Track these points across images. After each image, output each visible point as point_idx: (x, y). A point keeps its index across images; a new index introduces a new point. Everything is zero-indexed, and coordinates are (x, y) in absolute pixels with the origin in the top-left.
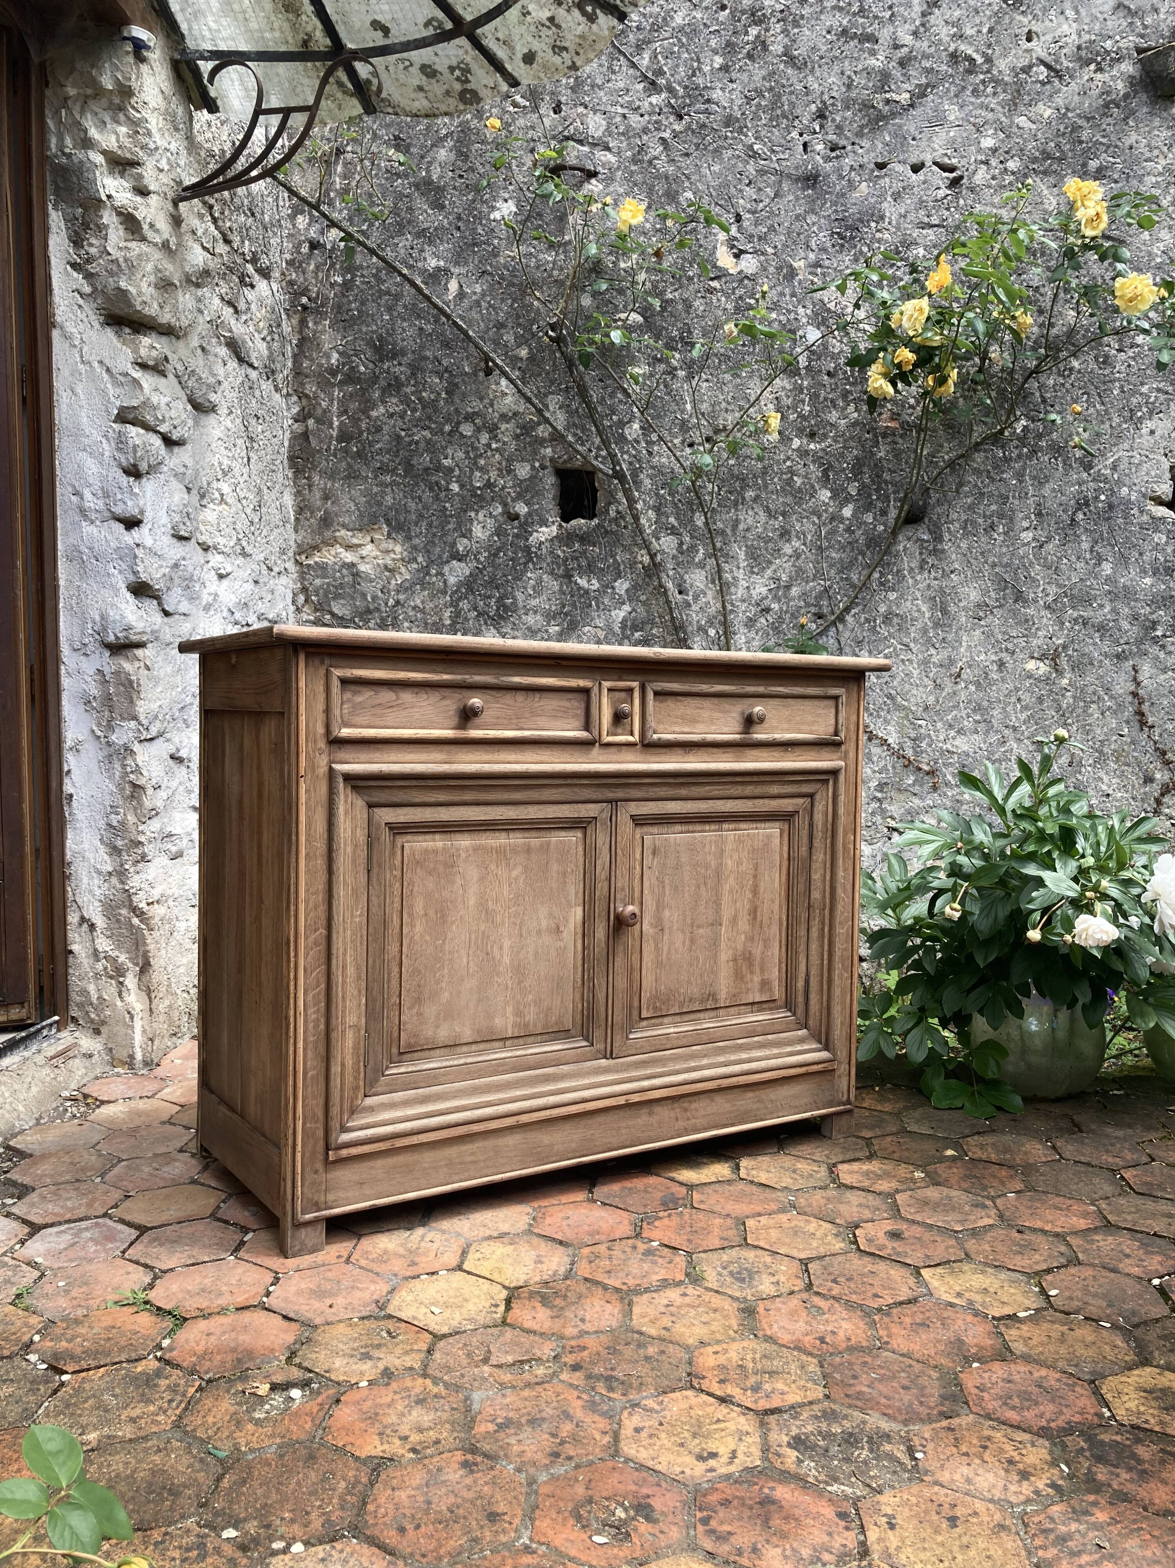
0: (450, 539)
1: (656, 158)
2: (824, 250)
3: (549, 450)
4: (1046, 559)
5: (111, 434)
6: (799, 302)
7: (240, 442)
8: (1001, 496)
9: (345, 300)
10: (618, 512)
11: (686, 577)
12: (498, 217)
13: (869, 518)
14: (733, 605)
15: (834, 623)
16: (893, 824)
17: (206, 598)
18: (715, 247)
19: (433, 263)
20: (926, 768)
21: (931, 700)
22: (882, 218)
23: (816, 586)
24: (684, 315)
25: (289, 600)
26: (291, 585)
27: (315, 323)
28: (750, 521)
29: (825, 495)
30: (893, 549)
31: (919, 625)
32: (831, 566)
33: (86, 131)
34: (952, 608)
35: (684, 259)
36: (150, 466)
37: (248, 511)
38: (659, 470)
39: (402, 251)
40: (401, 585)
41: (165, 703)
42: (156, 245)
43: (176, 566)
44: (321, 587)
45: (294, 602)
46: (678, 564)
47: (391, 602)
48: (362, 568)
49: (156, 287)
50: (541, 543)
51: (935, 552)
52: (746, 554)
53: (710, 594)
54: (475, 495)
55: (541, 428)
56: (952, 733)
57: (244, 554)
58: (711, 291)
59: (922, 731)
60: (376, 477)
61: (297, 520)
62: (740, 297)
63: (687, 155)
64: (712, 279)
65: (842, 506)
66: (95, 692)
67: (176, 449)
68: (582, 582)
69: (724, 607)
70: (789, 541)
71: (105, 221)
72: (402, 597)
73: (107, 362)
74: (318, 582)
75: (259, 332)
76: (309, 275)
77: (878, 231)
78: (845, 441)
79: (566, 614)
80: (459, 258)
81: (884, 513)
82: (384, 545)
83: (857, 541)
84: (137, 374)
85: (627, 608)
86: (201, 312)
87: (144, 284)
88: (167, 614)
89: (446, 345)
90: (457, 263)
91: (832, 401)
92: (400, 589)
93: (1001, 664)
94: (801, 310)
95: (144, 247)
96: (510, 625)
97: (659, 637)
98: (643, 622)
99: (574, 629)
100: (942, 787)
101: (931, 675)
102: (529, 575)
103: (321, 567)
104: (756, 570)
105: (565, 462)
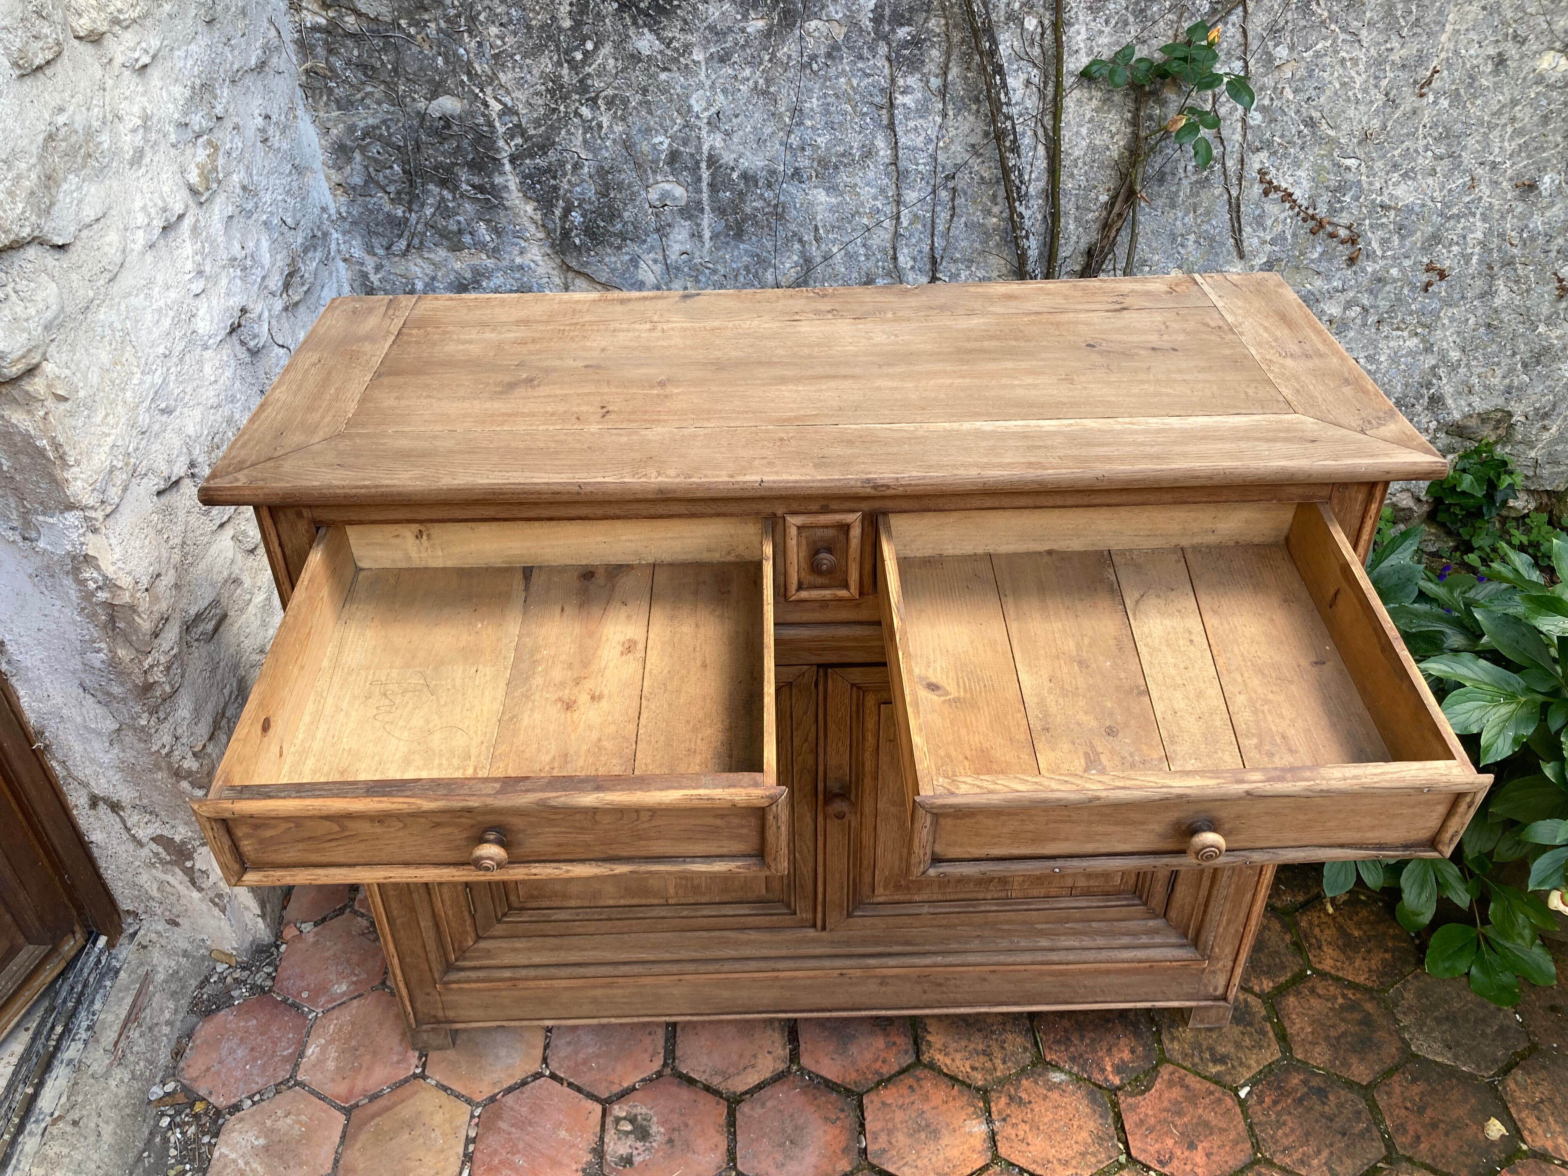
15: (1242, 2)
17: (130, 142)
20: (1343, 233)
21: (1376, 124)
41: (119, 427)
43: (49, 142)
56: (1395, 177)
59: (1350, 176)
93: (1500, 61)
96: (679, 24)
97: (939, 35)
98: (911, 9)
99: (791, 26)
100: (1362, 262)
101: (1384, 83)
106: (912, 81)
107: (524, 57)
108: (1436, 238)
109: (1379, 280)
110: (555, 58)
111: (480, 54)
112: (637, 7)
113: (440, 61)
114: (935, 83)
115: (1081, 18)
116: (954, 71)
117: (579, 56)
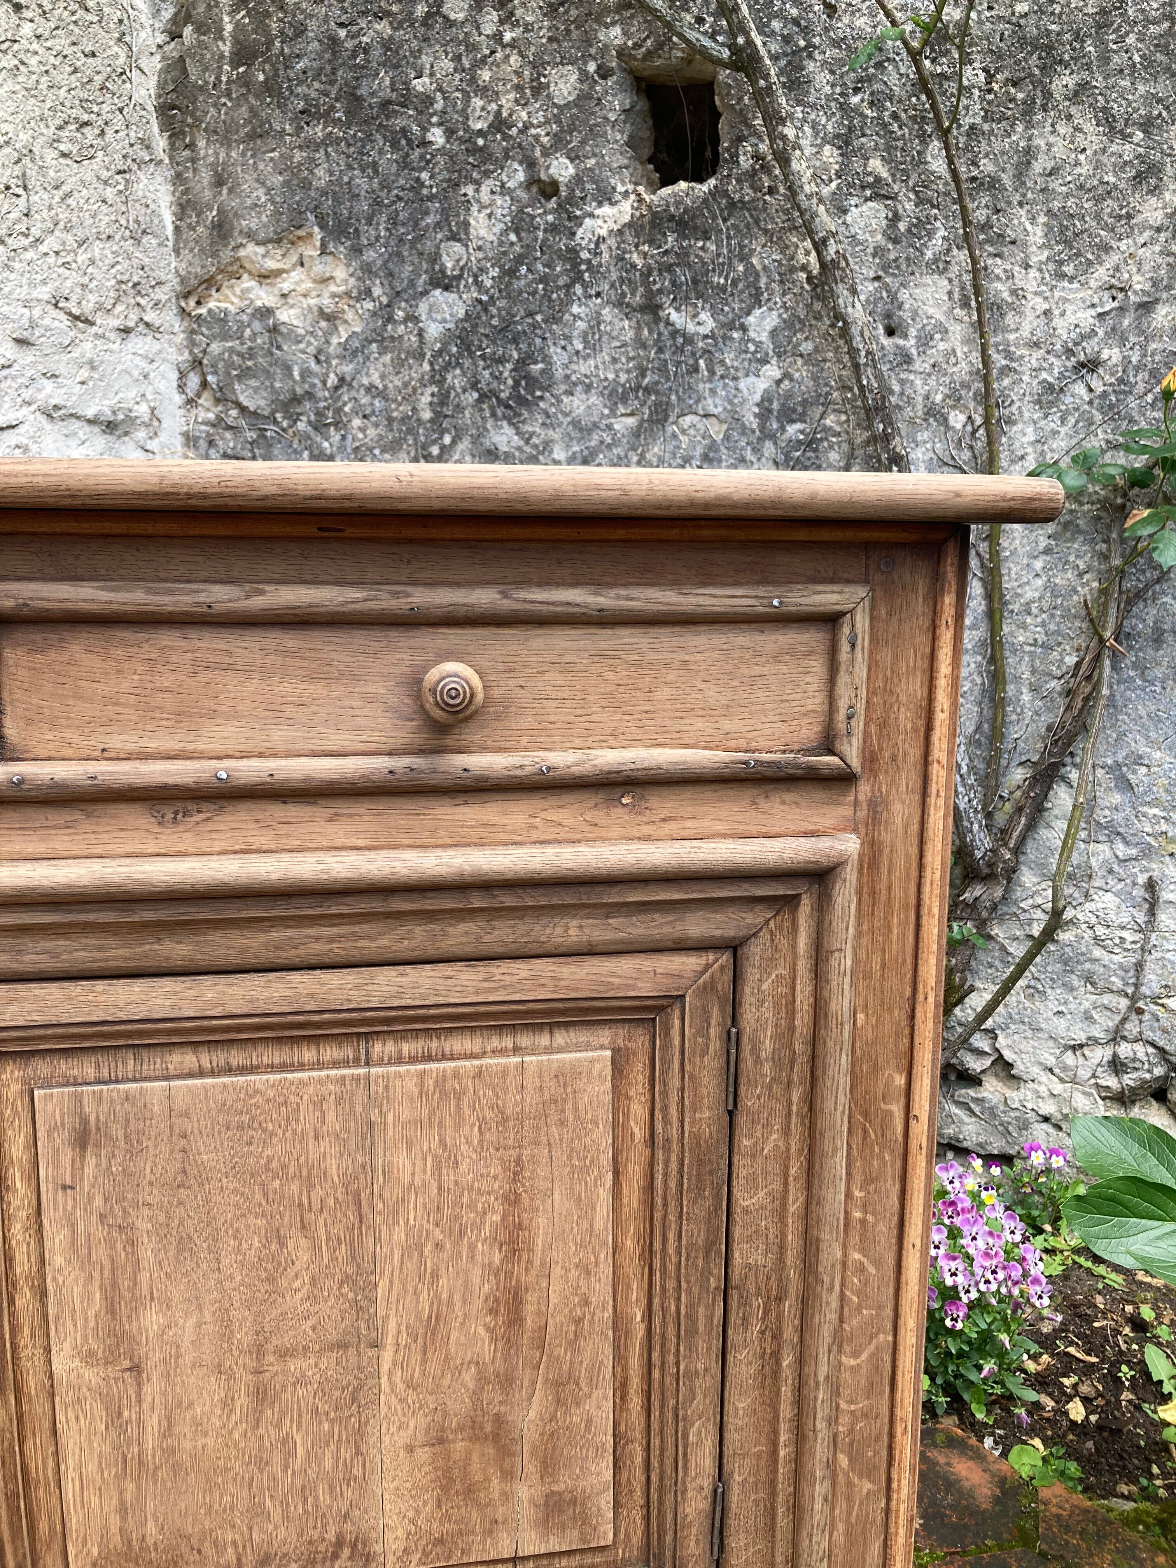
0: (428, 246)
3: (616, 31)
10: (757, 157)
11: (904, 295)
14: (1009, 355)
25: (170, 382)
26: (168, 355)
28: (1059, 151)
40: (344, 346)
44: (221, 356)
45: (181, 388)
46: (885, 268)
47: (332, 380)
48: (284, 316)
50: (600, 240)
52: (1048, 233)
53: (958, 332)
54: (473, 150)
60: (298, 130)
61: (177, 229)
68: (681, 319)
69: (986, 360)
72: (348, 369)
74: (215, 348)
79: (647, 390)
82: (318, 268)
85: (772, 371)
92: (350, 352)
96: (540, 418)
97: (838, 434)
98: (804, 403)
99: (663, 422)
102: (575, 309)
103: (220, 320)
104: (1068, 269)
105: (649, 54)
107: (383, 451)
110: (412, 454)
111: (341, 447)
112: (497, 398)
115: (1026, 414)
117: (436, 451)
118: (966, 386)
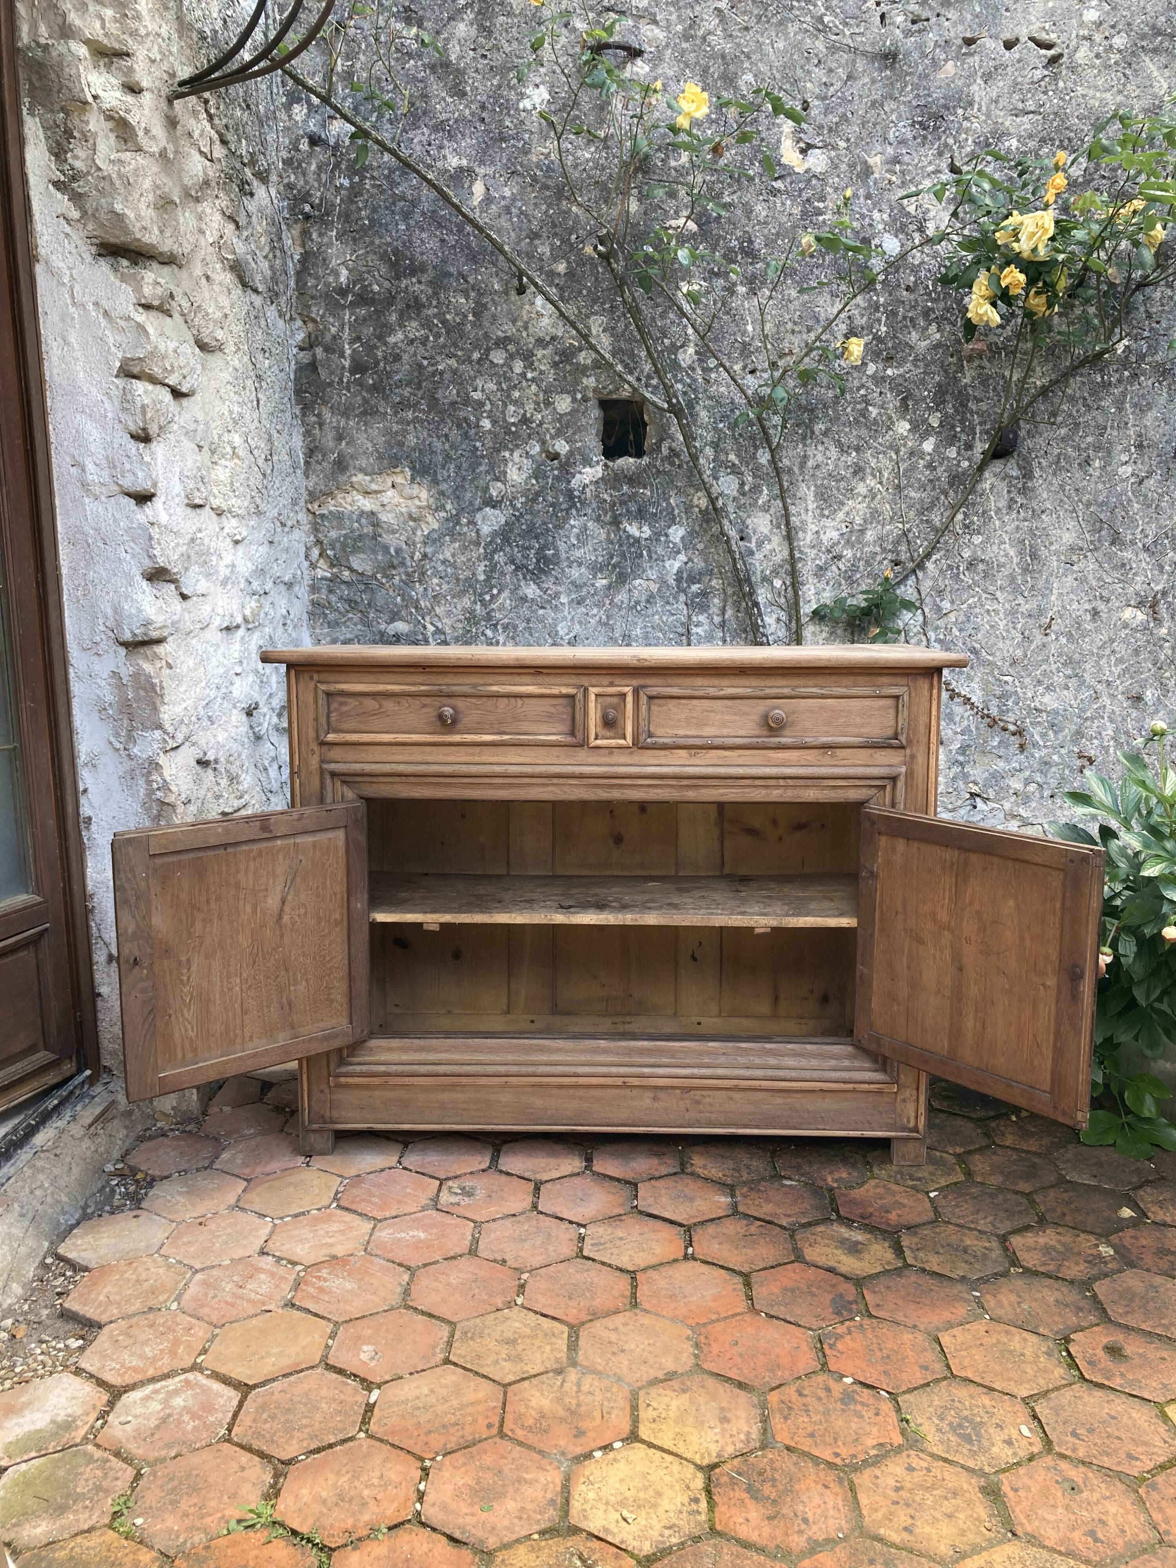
0: (482, 483)
1: (710, 33)
2: (902, 142)
3: (592, 379)
4: (1146, 496)
5: (114, 392)
6: (874, 205)
7: (249, 382)
8: (1098, 427)
9: (353, 207)
10: (671, 449)
11: (749, 521)
12: (529, 107)
13: (952, 452)
14: (801, 552)
15: (914, 571)
16: (975, 789)
17: (223, 572)
18: (779, 141)
19: (454, 162)
20: (1012, 728)
21: (1019, 653)
22: (971, 104)
23: (894, 529)
24: (744, 221)
25: (303, 556)
26: (304, 538)
27: (321, 235)
28: (820, 458)
29: (903, 427)
30: (979, 487)
31: (1006, 572)
32: (910, 507)
33: (64, 16)
34: (1043, 552)
35: (743, 155)
36: (160, 428)
37: (261, 462)
38: (717, 401)
39: (418, 148)
40: (428, 537)
41: (190, 703)
42: (152, 155)
43: (193, 540)
44: (337, 540)
45: (306, 556)
46: (740, 507)
47: (417, 556)
48: (383, 517)
49: (156, 208)
50: (585, 486)
51: (1024, 491)
52: (816, 494)
53: (776, 540)
54: (508, 432)
55: (583, 354)
56: (1041, 689)
57: (259, 513)
58: (774, 192)
59: (1008, 688)
60: (396, 413)
61: (307, 463)
62: (808, 200)
63: (747, 29)
64: (776, 179)
65: (923, 438)
66: (109, 698)
67: (185, 402)
68: (633, 530)
69: (792, 555)
70: (863, 479)
71: (91, 127)
72: (429, 550)
73: (104, 303)
74: (333, 534)
75: (261, 250)
76: (311, 177)
77: (966, 119)
78: (927, 366)
79: (614, 566)
80: (483, 156)
81: (969, 447)
82: (407, 491)
83: (939, 479)
84: (141, 317)
85: (682, 557)
86: (201, 232)
87: (142, 206)
88: (184, 597)
89: (473, 258)
90: (482, 163)
91: (912, 320)
92: (428, 540)
93: (1095, 613)
94: (876, 215)
95: (141, 160)
96: (552, 580)
97: (718, 590)
98: (700, 574)
99: (623, 583)
100: (1030, 749)
101: (1019, 626)
102: (572, 522)
103: (339, 517)
104: (826, 512)
105: (611, 392)
106: (701, 618)
107: (453, 598)
108: (1079, 734)
109: (1046, 763)
110: (472, 599)
111: (425, 595)
112: (527, 569)
113: (399, 599)
114: (717, 619)
115: (810, 581)
116: (729, 613)
117: (487, 597)
118: (781, 566)
